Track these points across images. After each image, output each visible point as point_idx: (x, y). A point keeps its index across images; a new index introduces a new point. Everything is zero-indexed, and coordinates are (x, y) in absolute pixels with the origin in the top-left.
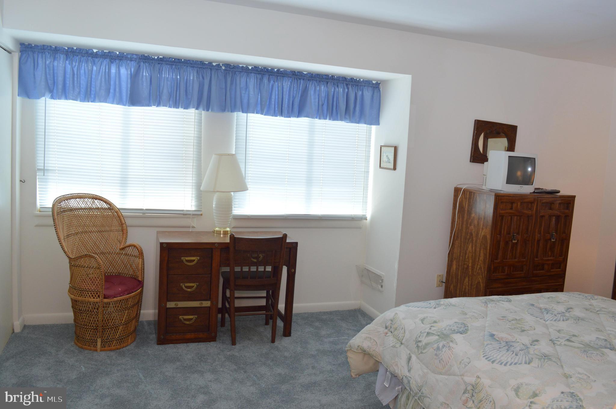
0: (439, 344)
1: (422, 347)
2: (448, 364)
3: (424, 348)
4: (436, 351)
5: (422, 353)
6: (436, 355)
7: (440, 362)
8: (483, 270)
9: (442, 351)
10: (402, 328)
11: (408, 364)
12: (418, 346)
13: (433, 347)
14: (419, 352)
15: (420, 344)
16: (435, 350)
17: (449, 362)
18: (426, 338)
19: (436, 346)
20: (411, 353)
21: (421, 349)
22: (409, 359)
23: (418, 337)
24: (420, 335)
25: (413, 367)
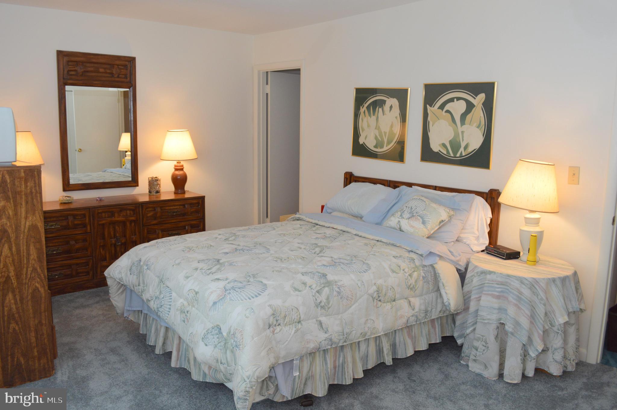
0: (336, 291)
1: (326, 304)
2: (353, 295)
3: (329, 303)
4: (340, 296)
5: (329, 308)
6: (341, 298)
7: (347, 300)
8: (39, 270)
9: (342, 291)
10: (292, 309)
11: (322, 328)
12: (322, 307)
13: (334, 295)
14: (327, 310)
15: (323, 304)
16: (338, 296)
17: (353, 294)
18: (321, 296)
19: (335, 293)
20: (317, 319)
21: (327, 306)
22: (321, 324)
23: (315, 301)
24: (316, 298)
25: (328, 325)
